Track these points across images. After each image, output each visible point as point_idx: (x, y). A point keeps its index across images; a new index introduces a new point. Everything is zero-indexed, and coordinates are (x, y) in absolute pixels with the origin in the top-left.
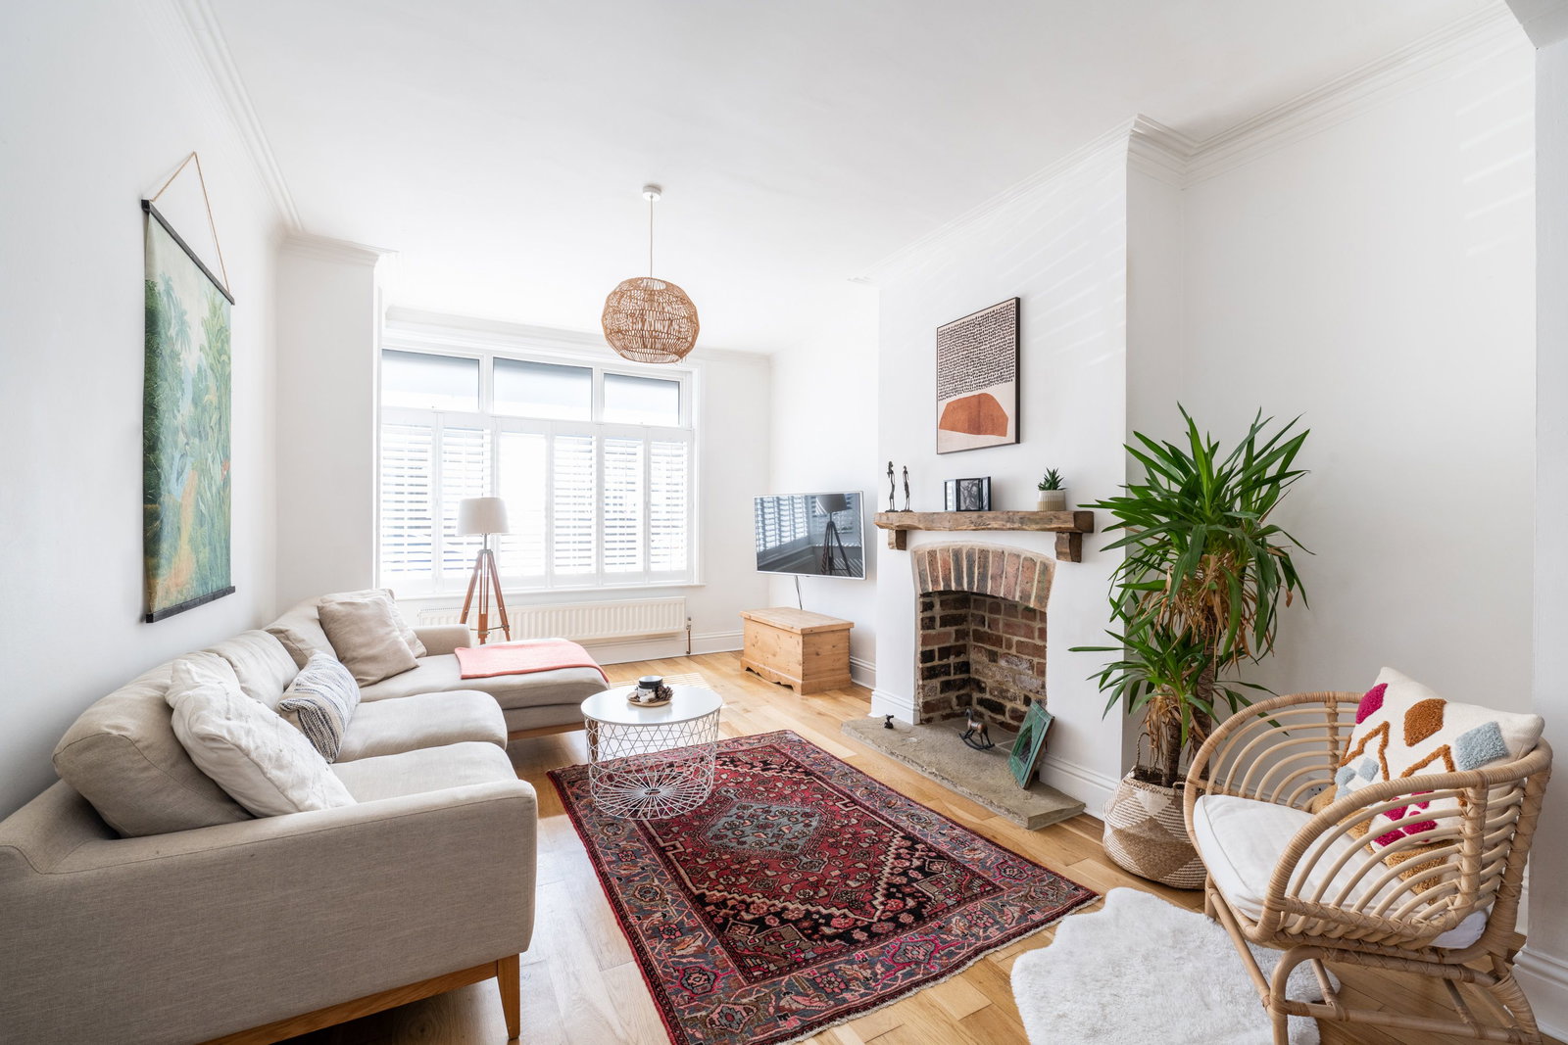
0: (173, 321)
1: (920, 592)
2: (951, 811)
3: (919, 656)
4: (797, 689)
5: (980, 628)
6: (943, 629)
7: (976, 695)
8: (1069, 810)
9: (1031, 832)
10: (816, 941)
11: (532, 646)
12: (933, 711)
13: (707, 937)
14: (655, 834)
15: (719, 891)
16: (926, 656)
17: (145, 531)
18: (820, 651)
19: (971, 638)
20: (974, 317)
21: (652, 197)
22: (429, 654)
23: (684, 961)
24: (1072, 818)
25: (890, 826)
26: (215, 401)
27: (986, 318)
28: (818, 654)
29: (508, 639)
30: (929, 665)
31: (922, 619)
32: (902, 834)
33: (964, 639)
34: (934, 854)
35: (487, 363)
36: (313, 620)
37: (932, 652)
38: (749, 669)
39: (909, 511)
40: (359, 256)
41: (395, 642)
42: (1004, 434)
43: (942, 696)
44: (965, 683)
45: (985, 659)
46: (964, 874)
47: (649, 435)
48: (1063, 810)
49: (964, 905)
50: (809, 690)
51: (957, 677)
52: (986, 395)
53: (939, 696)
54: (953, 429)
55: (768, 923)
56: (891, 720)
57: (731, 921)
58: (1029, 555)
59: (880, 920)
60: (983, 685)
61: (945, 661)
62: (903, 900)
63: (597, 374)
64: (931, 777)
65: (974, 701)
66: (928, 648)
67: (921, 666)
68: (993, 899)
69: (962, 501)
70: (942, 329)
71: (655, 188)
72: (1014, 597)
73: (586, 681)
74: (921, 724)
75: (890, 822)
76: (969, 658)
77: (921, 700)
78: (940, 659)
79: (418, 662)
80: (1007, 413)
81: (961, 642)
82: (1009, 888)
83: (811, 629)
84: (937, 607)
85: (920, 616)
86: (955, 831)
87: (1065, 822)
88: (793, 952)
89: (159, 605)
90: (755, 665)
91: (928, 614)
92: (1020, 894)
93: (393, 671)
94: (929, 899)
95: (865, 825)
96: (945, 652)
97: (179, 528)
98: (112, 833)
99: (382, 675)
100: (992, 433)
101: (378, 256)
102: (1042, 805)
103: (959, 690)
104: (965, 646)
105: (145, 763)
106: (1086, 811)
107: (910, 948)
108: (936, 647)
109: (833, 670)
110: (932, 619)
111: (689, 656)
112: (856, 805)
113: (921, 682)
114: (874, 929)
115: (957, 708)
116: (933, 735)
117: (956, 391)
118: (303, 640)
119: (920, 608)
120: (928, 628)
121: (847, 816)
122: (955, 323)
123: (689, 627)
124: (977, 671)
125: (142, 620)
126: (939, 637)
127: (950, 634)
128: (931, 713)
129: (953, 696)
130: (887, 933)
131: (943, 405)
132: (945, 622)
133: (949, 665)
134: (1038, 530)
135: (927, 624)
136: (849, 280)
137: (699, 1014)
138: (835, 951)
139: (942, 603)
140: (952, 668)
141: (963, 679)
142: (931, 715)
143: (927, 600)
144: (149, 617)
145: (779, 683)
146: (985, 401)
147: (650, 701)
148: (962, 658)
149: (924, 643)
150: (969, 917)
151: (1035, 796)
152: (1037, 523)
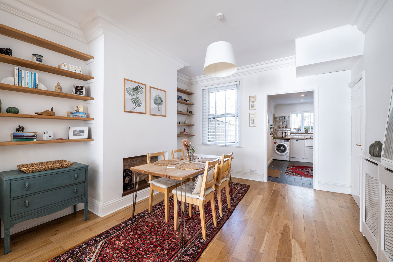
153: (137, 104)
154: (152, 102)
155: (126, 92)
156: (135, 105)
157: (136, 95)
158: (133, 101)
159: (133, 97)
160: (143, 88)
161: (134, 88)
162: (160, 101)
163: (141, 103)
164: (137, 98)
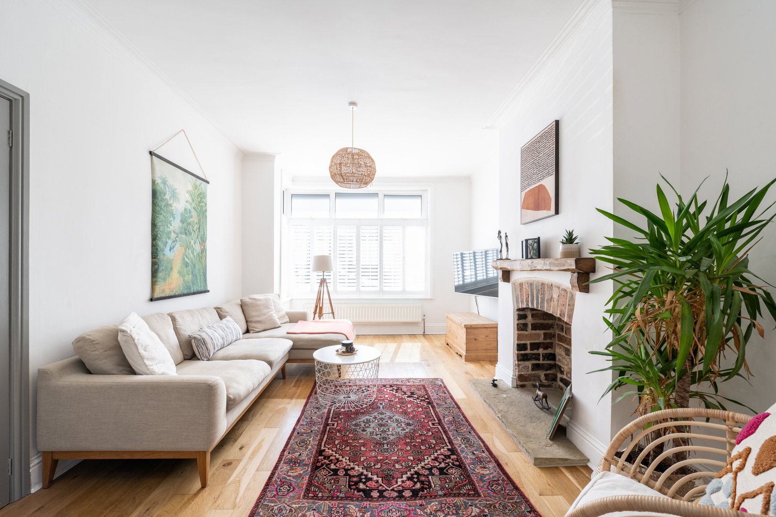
0: (167, 193)
1: (516, 308)
2: (493, 442)
3: (516, 346)
4: (464, 357)
5: (561, 333)
6: (534, 332)
7: (559, 375)
8: (572, 460)
9: (535, 467)
10: (351, 489)
11: (328, 322)
12: (526, 380)
13: (308, 470)
14: (331, 417)
15: (332, 451)
16: (520, 347)
17: (152, 269)
18: (477, 338)
19: (557, 339)
20: (536, 138)
21: (353, 108)
22: (290, 322)
23: (288, 478)
24: (574, 467)
25: (447, 441)
26: (196, 221)
27: (541, 137)
28: (476, 340)
29: (334, 318)
30: (523, 352)
31: (517, 324)
32: (450, 447)
33: (551, 339)
34: (458, 463)
35: (333, 196)
36: (238, 305)
37: (525, 345)
38: (448, 344)
39: (508, 259)
40: (266, 158)
41: (271, 316)
42: (549, 209)
43: (533, 372)
44: (550, 367)
45: (563, 353)
46: (465, 479)
47: (404, 223)
48: (567, 460)
49: (447, 497)
50: (468, 359)
51: (545, 362)
52: (541, 185)
53: (530, 372)
54: (528, 209)
55: (338, 473)
56: (495, 382)
57: (324, 466)
58: (564, 287)
59: (393, 490)
60: (563, 369)
61: (535, 351)
62: (415, 483)
63: (381, 196)
64: (498, 419)
65: (558, 379)
66: (522, 342)
67: (517, 352)
68: (468, 500)
69: (529, 253)
70: (524, 148)
71: (353, 103)
72: (557, 314)
73: (335, 340)
74: (517, 387)
75: (449, 438)
76: (555, 351)
77: (517, 373)
78: (531, 349)
79: (281, 325)
80: (551, 196)
81: (548, 341)
82: (485, 497)
83: (472, 325)
84: (530, 317)
85: (517, 322)
86: (484, 454)
87: (566, 468)
88: (336, 491)
89: (156, 296)
90: (450, 342)
91: (523, 321)
92: (488, 503)
93: (267, 328)
94: (430, 487)
95: (434, 437)
96: (535, 346)
97: (171, 268)
98: (89, 372)
99: (263, 328)
100: (544, 209)
101: (275, 156)
102: (557, 452)
103: (546, 370)
104: (552, 343)
105: (95, 349)
106: (589, 464)
107: (394, 510)
108: (528, 342)
109: (486, 349)
110: (525, 325)
111: (424, 334)
112: (440, 425)
113: (517, 362)
114: (385, 494)
115: (545, 381)
116: (519, 395)
117: (529, 185)
118: (228, 312)
119: (516, 317)
120: (522, 330)
121: (429, 430)
122: (529, 143)
123: (424, 320)
124: (559, 360)
125: (149, 301)
126: (530, 336)
127: (539, 335)
128: (522, 382)
129: (542, 374)
130: (390, 498)
131: (524, 193)
132: (535, 327)
133: (539, 354)
134: (558, 270)
135: (521, 327)
136: (483, 128)
137: (270, 504)
138: (355, 498)
139: (533, 316)
140: (541, 356)
141: (551, 364)
142: (524, 383)
143: (522, 313)
144: (151, 300)
145: (457, 353)
146: (541, 188)
147: (343, 352)
148: (549, 351)
149: (519, 339)
150: (443, 505)
151: (555, 445)
152: (557, 266)
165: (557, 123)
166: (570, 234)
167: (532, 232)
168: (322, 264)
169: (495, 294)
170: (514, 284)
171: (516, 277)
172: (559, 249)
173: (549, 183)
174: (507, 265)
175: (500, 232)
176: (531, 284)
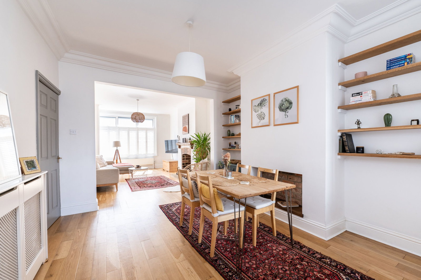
1: (182, 154)
4: (169, 172)
6: (186, 160)
15: (142, 185)
22: (109, 165)
27: (186, 116)
28: (171, 166)
35: (117, 118)
37: (184, 163)
38: (163, 170)
46: (171, 184)
47: (147, 130)
50: (170, 172)
54: (183, 131)
56: (177, 173)
58: (190, 148)
59: (157, 186)
67: (182, 165)
69: (184, 141)
80: (187, 129)
83: (171, 162)
84: (185, 157)
91: (183, 158)
100: (186, 132)
108: (185, 163)
109: (175, 169)
110: (184, 159)
111: (155, 168)
113: (182, 168)
117: (184, 126)
122: (184, 116)
123: (154, 163)
126: (185, 161)
127: (187, 161)
131: (183, 128)
132: (186, 159)
134: (188, 145)
135: (183, 159)
143: (183, 156)
145: (167, 171)
149: (183, 162)
153: (261, 117)
154: (277, 110)
155: (253, 110)
156: (260, 120)
157: (260, 110)
158: (257, 117)
159: (258, 113)
160: (267, 100)
161: (259, 104)
162: (288, 105)
163: (265, 115)
164: (261, 112)
165: (188, 114)
166: (190, 138)
167: (184, 136)
168: (117, 144)
169: (177, 152)
170: (181, 149)
171: (182, 147)
172: (188, 141)
173: (187, 126)
174: (179, 144)
175: (178, 136)
176: (185, 148)
